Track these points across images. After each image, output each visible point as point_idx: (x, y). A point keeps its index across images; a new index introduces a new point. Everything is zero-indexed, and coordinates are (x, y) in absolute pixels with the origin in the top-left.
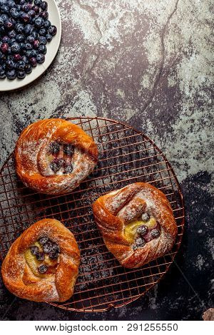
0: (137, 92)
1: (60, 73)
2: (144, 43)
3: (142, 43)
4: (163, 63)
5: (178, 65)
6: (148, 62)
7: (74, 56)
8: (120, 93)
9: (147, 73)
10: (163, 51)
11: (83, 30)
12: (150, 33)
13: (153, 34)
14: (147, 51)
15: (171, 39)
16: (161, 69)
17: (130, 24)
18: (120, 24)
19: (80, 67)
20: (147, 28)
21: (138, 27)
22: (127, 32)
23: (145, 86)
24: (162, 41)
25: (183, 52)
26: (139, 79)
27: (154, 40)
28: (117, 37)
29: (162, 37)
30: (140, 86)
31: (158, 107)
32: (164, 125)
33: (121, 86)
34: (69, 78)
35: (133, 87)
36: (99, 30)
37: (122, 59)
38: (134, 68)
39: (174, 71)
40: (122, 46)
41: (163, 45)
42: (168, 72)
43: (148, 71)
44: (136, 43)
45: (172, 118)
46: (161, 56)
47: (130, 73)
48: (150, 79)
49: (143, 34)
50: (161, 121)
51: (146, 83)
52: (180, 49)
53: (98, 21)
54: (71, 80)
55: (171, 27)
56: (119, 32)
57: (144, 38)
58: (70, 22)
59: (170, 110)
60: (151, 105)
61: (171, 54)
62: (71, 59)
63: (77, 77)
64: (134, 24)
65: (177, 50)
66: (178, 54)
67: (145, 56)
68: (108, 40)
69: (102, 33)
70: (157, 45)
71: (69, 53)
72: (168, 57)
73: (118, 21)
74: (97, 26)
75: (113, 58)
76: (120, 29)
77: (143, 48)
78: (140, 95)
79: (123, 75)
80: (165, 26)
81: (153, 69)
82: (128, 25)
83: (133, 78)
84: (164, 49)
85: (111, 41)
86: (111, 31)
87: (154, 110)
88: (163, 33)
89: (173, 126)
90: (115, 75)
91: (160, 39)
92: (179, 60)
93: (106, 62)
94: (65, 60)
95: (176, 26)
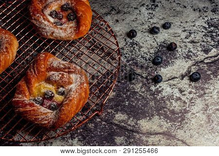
0: (112, 108)
1: (132, 49)
2: (157, 117)
3: (157, 115)
4: (138, 132)
6: (139, 119)
7: (146, 60)
8: (112, 94)
9: (129, 118)
10: (149, 134)
11: (169, 68)
12: (167, 123)
13: (166, 125)
14: (150, 119)
15: (162, 142)
16: (132, 131)
17: (176, 106)
18: (175, 97)
19: (136, 64)
20: (172, 120)
21: (173, 112)
22: (167, 102)
23: (117, 116)
24: (160, 133)
26: (123, 111)
27: (161, 126)
28: (163, 94)
29: (163, 134)
30: (117, 111)
31: (96, 127)
32: (79, 131)
33: (118, 95)
34: (127, 55)
35: (116, 106)
36: (169, 80)
37: (143, 98)
38: (134, 107)
39: (130, 143)
40: (155, 98)
41: (157, 134)
42: (129, 137)
43: (131, 119)
45: (84, 138)
46: (145, 131)
47: (129, 104)
48: (123, 121)
49: (166, 117)
50: (83, 129)
51: (120, 117)
53: (177, 79)
54: (125, 57)
56: (168, 96)
57: (162, 117)
58: (176, 58)
59: (92, 137)
60: (98, 120)
61: (147, 141)
62: (143, 58)
63: (128, 61)
64: (176, 109)
67: (146, 117)
68: (160, 87)
69: (167, 82)
70: (155, 128)
71: (148, 56)
72: (144, 138)
73: (178, 96)
74: (173, 78)
75: (143, 90)
76: (170, 97)
77: (153, 115)
78: (109, 111)
79: (128, 98)
80: (174, 137)
81: (133, 124)
82: (174, 104)
83: (125, 106)
84: (151, 134)
85: (160, 89)
86: (169, 89)
87: (94, 123)
89: (76, 139)
90: (128, 91)
91: (161, 131)
93: (141, 85)
94: (143, 53)
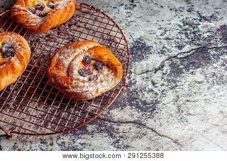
2: (129, 107)
3: (129, 105)
4: (110, 121)
5: (107, 134)
6: (112, 109)
10: (120, 122)
11: (143, 62)
12: (139, 112)
13: (137, 115)
14: (122, 109)
15: (132, 130)
16: (104, 120)
17: (148, 97)
18: (147, 89)
20: (142, 110)
21: (145, 103)
22: (140, 93)
24: (131, 122)
25: (119, 140)
27: (132, 115)
28: (136, 86)
29: (134, 122)
36: (143, 73)
39: (101, 130)
40: (129, 90)
41: (127, 122)
42: (100, 125)
44: (130, 101)
46: (116, 120)
49: (138, 107)
52: (122, 137)
53: (151, 73)
55: (144, 130)
56: (141, 88)
57: (134, 107)
58: (151, 53)
61: (118, 129)
64: (147, 100)
65: (121, 134)
66: (118, 135)
67: (118, 107)
68: (134, 79)
69: (140, 75)
70: (127, 117)
72: (115, 126)
73: (150, 88)
74: (146, 72)
76: (143, 89)
77: (125, 105)
80: (144, 125)
82: (146, 95)
84: (122, 123)
85: (133, 82)
88: (138, 123)
91: (132, 120)
92: (111, 135)
95: (145, 135)
